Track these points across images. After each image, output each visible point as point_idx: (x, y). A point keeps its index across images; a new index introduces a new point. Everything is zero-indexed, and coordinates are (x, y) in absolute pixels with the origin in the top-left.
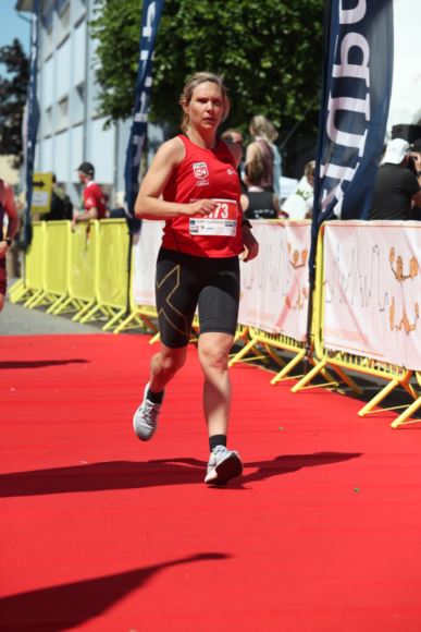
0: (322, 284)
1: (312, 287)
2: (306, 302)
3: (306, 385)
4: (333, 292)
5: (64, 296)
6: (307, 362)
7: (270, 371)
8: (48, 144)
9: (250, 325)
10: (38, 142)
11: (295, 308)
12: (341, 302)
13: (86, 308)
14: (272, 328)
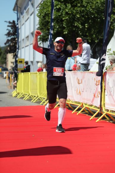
0: (105, 90)
1: (102, 91)
2: (100, 95)
3: (100, 120)
4: (108, 92)
5: (28, 94)
6: (100, 113)
7: (90, 116)
8: (23, 50)
9: (83, 102)
10: (20, 49)
11: (97, 97)
12: (110, 95)
13: (35, 98)
14: (90, 103)
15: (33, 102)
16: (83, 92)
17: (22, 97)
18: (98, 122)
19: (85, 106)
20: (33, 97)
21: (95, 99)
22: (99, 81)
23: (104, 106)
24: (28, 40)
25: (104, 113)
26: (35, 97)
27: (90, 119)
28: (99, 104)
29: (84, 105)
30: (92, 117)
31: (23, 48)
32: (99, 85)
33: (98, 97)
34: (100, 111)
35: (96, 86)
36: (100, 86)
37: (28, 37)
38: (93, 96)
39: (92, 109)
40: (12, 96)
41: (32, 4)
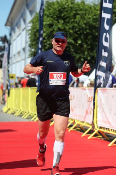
0: (97, 107)
1: (94, 108)
2: (92, 112)
3: (92, 137)
4: (100, 109)
5: (19, 110)
6: (92, 130)
7: (81, 133)
8: (14, 66)
9: (75, 119)
10: (11, 65)
11: (89, 114)
12: (103, 112)
13: (26, 114)
14: (82, 120)
15: (23, 118)
16: (75, 108)
17: (13, 112)
18: (90, 139)
19: (77, 123)
20: (25, 112)
21: (88, 115)
22: (92, 97)
23: (97, 123)
24: (19, 56)
25: (96, 129)
26: (26, 112)
27: (82, 136)
28: (92, 121)
29: (76, 121)
30: (84, 134)
31: (14, 63)
32: (91, 101)
33: (91, 114)
34: (92, 128)
35: (88, 103)
36: (92, 103)
37: (19, 53)
38: (85, 112)
39: (84, 126)
40: (2, 111)
41: (24, 21)
